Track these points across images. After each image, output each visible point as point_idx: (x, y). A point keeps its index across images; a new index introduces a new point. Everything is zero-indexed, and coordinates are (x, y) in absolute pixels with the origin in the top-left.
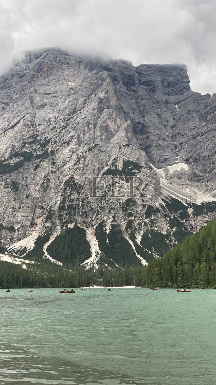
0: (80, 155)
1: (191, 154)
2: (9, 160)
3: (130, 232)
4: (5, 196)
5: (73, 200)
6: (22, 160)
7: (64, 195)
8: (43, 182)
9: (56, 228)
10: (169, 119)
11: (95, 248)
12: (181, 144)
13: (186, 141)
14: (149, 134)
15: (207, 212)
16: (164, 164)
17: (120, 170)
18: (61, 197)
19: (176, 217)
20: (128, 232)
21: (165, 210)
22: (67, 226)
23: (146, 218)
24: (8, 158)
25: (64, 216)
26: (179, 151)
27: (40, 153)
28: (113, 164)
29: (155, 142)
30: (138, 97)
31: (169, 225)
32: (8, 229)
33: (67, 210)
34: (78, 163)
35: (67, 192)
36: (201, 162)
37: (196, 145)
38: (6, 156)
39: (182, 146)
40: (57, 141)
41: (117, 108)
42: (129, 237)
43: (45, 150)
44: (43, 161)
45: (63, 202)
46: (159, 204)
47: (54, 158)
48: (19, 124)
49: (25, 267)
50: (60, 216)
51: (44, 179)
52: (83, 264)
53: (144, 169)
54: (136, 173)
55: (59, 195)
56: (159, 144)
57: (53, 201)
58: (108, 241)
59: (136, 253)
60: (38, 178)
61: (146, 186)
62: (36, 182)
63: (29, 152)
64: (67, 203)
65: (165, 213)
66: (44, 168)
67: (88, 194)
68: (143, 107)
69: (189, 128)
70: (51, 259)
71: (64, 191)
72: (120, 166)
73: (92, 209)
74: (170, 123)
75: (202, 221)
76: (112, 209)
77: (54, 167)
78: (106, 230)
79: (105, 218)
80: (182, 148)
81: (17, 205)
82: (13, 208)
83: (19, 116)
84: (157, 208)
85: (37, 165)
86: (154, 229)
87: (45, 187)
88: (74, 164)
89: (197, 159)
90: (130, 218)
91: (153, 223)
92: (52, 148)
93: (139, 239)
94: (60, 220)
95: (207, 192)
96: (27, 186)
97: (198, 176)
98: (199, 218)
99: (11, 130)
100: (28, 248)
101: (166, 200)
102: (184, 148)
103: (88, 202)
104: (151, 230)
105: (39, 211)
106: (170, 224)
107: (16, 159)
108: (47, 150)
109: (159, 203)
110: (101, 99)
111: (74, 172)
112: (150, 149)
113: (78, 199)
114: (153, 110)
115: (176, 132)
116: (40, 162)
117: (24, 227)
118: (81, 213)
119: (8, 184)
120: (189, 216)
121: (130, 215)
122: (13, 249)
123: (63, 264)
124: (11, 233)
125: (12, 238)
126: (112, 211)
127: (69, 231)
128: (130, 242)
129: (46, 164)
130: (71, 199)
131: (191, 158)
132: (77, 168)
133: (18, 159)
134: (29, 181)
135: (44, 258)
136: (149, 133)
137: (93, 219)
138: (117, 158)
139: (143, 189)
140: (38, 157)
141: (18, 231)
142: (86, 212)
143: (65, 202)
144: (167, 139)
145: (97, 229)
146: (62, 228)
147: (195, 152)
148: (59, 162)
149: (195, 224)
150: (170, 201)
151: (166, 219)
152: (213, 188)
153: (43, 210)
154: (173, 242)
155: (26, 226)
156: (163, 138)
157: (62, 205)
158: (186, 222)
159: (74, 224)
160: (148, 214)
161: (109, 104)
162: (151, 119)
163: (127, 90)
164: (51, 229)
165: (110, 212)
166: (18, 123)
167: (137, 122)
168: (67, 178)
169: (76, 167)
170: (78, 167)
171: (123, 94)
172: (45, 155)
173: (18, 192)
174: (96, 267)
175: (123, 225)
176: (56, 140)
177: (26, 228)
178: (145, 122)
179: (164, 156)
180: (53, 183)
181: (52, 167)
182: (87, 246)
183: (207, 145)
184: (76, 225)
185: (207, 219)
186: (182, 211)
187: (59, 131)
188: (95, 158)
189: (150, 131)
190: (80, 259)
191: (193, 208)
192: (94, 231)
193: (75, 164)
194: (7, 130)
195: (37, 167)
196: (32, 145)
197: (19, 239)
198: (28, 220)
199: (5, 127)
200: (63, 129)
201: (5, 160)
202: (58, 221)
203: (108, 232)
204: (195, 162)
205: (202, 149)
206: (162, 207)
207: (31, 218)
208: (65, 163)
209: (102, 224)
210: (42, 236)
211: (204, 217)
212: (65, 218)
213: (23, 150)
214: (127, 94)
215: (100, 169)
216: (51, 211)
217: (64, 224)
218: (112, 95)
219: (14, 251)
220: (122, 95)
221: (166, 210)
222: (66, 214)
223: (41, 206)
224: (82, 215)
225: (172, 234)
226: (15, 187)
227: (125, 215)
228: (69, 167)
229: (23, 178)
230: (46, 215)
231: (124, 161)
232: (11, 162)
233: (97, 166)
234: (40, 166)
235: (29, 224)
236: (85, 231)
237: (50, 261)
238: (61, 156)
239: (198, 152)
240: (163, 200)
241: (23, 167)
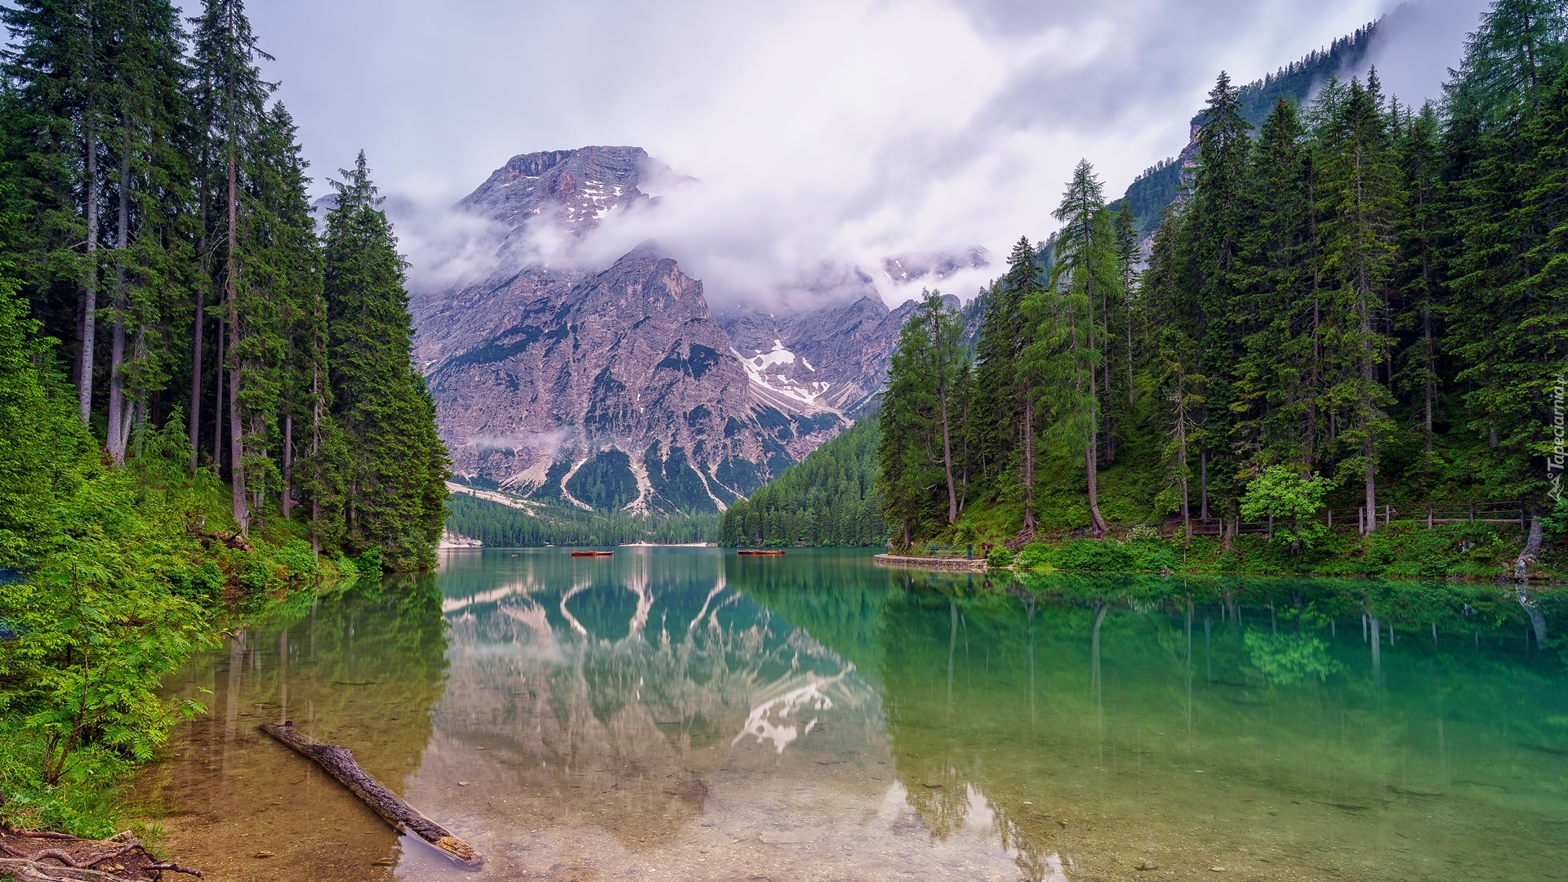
1: (799, 336)
2: (504, 338)
3: (699, 459)
4: (497, 398)
5: (608, 407)
6: (524, 340)
7: (594, 399)
8: (560, 377)
9: (581, 452)
11: (644, 484)
15: (820, 429)
16: (755, 351)
17: (684, 360)
18: (590, 401)
19: (773, 436)
20: (696, 459)
21: (755, 425)
22: (598, 448)
23: (726, 437)
25: (594, 431)
27: (553, 328)
28: (673, 349)
31: (760, 448)
32: (503, 451)
33: (599, 422)
34: (616, 347)
35: (598, 393)
36: (813, 349)
37: (806, 320)
38: (497, 333)
39: (784, 323)
42: (698, 467)
43: (563, 323)
44: (558, 342)
45: (592, 410)
46: (747, 416)
47: (578, 337)
48: (518, 279)
49: (531, 513)
50: (589, 433)
51: (561, 372)
52: (625, 509)
53: (723, 359)
54: (710, 364)
55: (585, 397)
56: (747, 319)
57: (577, 409)
58: (664, 472)
59: (708, 491)
60: (550, 369)
61: (726, 387)
62: (547, 377)
63: (535, 325)
64: (598, 413)
65: (755, 430)
66: (561, 354)
70: (573, 500)
71: (594, 393)
72: (685, 353)
73: (639, 421)
75: (812, 443)
76: (671, 422)
77: (577, 352)
78: (661, 455)
79: (660, 438)
80: (785, 326)
81: (516, 413)
82: (511, 417)
84: (742, 422)
85: (550, 348)
86: (738, 455)
87: (562, 386)
88: (610, 349)
89: (807, 344)
90: (700, 437)
91: (736, 445)
92: (574, 320)
93: (713, 469)
94: (588, 439)
96: (532, 382)
97: (807, 372)
98: (807, 437)
99: (506, 289)
100: (536, 484)
101: (758, 409)
104: (733, 456)
105: (553, 424)
106: (762, 446)
107: (515, 337)
108: (566, 324)
109: (746, 413)
111: (610, 362)
113: (616, 406)
116: (554, 344)
117: (530, 449)
119: (501, 379)
120: (793, 434)
121: (700, 432)
122: (511, 484)
123: (593, 508)
125: (509, 467)
126: (671, 425)
127: (602, 456)
128: (700, 475)
129: (563, 346)
130: (605, 405)
131: (798, 342)
132: (615, 355)
133: (518, 338)
134: (536, 374)
135: (562, 499)
137: (641, 437)
138: (681, 339)
140: (551, 334)
141: (519, 456)
142: (629, 426)
143: (596, 409)
144: (761, 311)
145: (647, 454)
146: (591, 451)
147: (804, 333)
148: (585, 344)
149: (801, 447)
150: (764, 410)
151: (757, 439)
154: (768, 475)
156: (754, 309)
157: (590, 413)
158: (787, 444)
159: (610, 445)
160: (729, 431)
164: (571, 454)
165: (668, 427)
166: (516, 277)
168: (598, 371)
169: (613, 353)
170: (616, 353)
172: (562, 333)
173: (517, 392)
174: (646, 513)
175: (689, 447)
176: (581, 307)
179: (756, 338)
180: (576, 379)
181: (574, 353)
182: (631, 479)
184: (613, 446)
185: (819, 441)
186: (781, 427)
188: (645, 339)
190: (621, 500)
191: (799, 422)
192: (642, 456)
193: (612, 348)
194: (497, 289)
195: (550, 350)
196: (540, 315)
197: (521, 469)
199: (494, 283)
201: (497, 339)
203: (664, 459)
204: (804, 348)
206: (752, 420)
208: (594, 346)
209: (655, 447)
210: (558, 464)
211: (815, 436)
213: (526, 323)
215: (652, 357)
217: (594, 444)
219: (512, 487)
221: (758, 424)
225: (765, 462)
226: (513, 384)
227: (692, 433)
228: (602, 353)
229: (526, 369)
231: (691, 345)
232: (507, 342)
233: (648, 353)
234: (554, 350)
236: (628, 457)
237: (572, 504)
238: (588, 334)
240: (752, 409)
241: (525, 351)
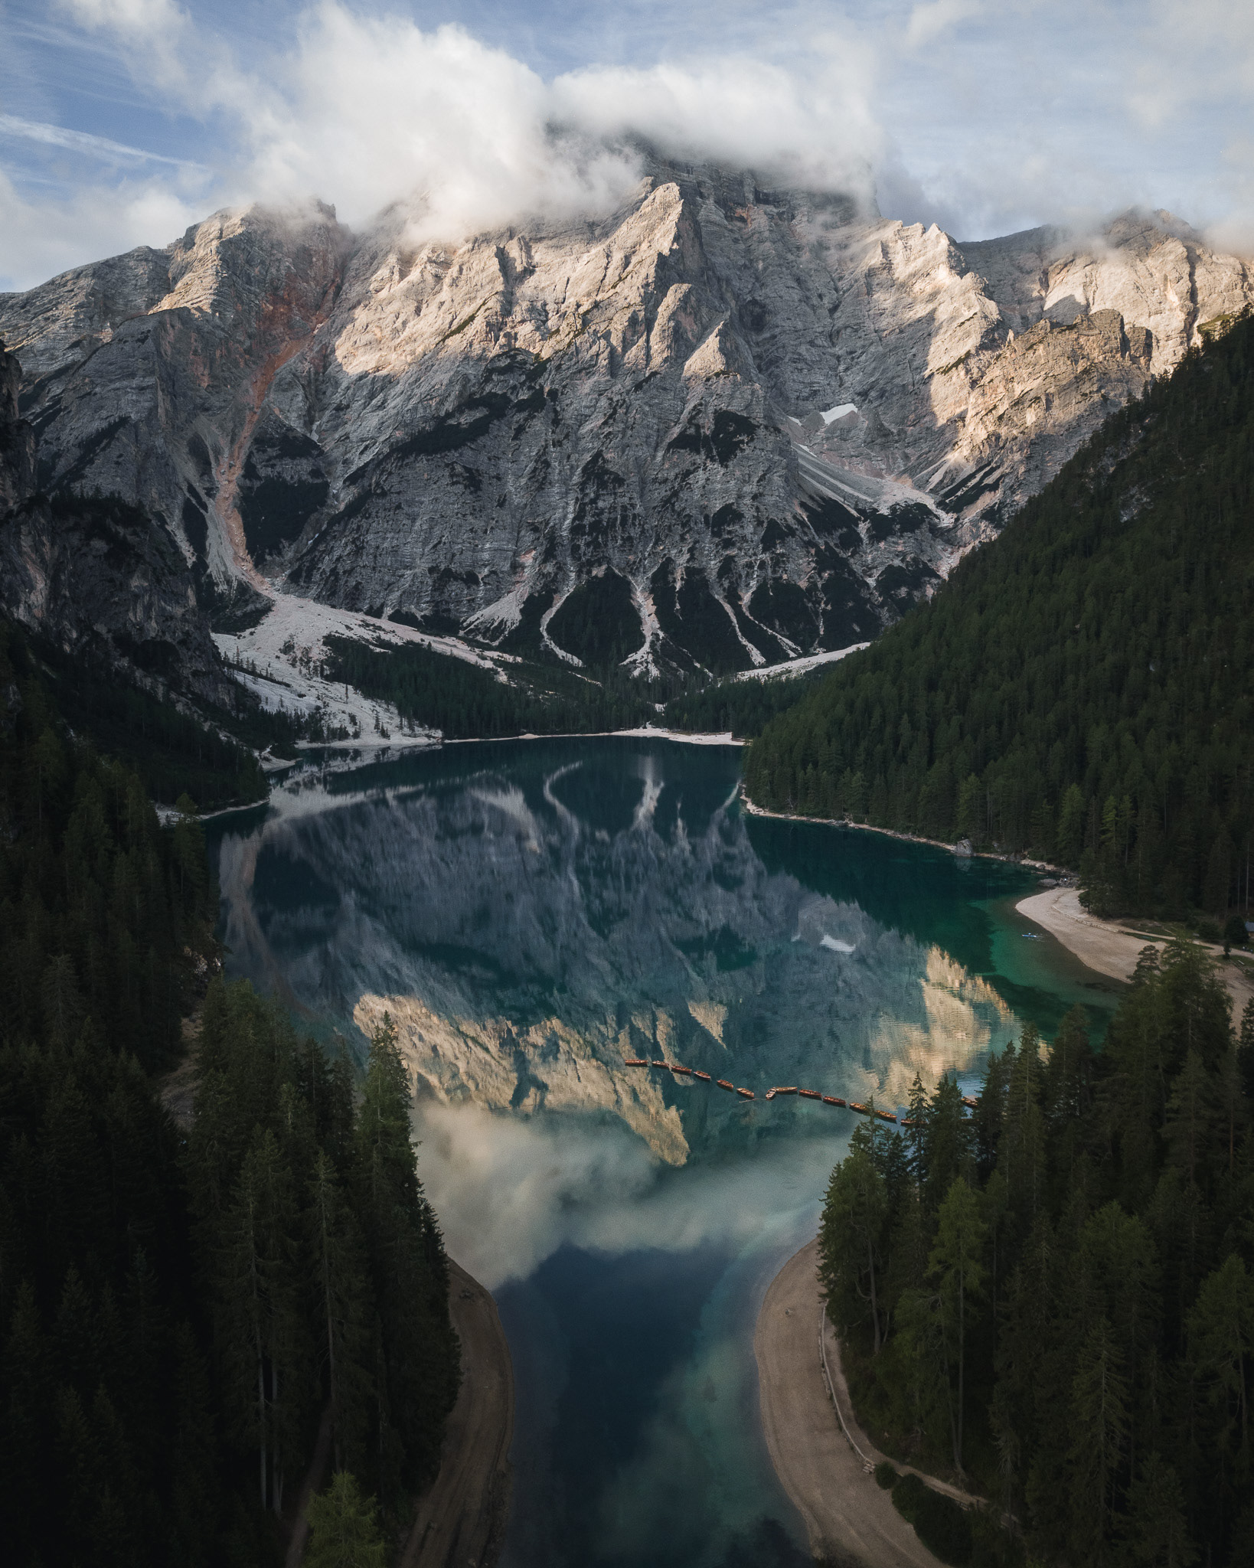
0: (615, 399)
1: (873, 379)
2: (457, 415)
3: (726, 584)
4: (453, 504)
5: (602, 511)
6: (486, 416)
7: (583, 499)
8: (535, 470)
9: (566, 577)
10: (824, 291)
11: (650, 624)
12: (851, 353)
13: (864, 346)
14: (777, 330)
15: (902, 532)
16: (810, 406)
17: (706, 436)
18: (576, 503)
19: (832, 544)
20: (722, 585)
21: (806, 530)
22: (589, 572)
23: (764, 551)
24: (454, 411)
25: (583, 548)
26: (847, 369)
27: (524, 395)
28: (691, 420)
29: (790, 349)
30: (753, 234)
31: (813, 565)
32: (462, 579)
33: (590, 534)
34: (611, 421)
35: (587, 491)
36: (895, 398)
37: (884, 355)
38: (449, 406)
39: (853, 358)
40: (564, 367)
41: (702, 276)
42: (726, 597)
43: (538, 387)
44: (531, 417)
45: (580, 515)
46: (795, 517)
47: (558, 409)
48: (475, 321)
49: (503, 676)
50: (575, 549)
51: (536, 461)
52: (625, 663)
53: (761, 432)
54: (742, 442)
55: (572, 496)
56: (800, 354)
57: (558, 514)
58: (678, 607)
59: (739, 634)
60: (522, 458)
61: (764, 475)
62: (518, 469)
63: (500, 392)
64: (588, 519)
65: (806, 538)
66: (536, 434)
67: (635, 495)
68: (763, 260)
69: (871, 312)
70: (556, 649)
71: (582, 490)
72: (708, 425)
73: (643, 532)
74: (826, 301)
75: (889, 552)
76: (688, 532)
77: (558, 430)
78: (674, 581)
79: (673, 553)
80: (854, 363)
81: (479, 524)
82: (471, 530)
83: (475, 298)
84: (788, 526)
85: (520, 426)
86: (781, 577)
87: (539, 480)
88: (603, 424)
89: (886, 391)
90: (728, 552)
91: (778, 562)
92: (552, 382)
93: (746, 598)
94: (574, 558)
95: (906, 475)
96: (498, 477)
97: (886, 434)
98: (882, 545)
99: (458, 336)
100: (509, 624)
101: (810, 503)
102: (857, 363)
103: (634, 515)
104: (774, 579)
105: (528, 537)
106: (816, 562)
107: (472, 413)
108: (542, 387)
109: (793, 512)
110: (664, 257)
111: (603, 443)
112: (777, 367)
113: (613, 508)
114: (787, 268)
115: (840, 323)
116: (526, 420)
117: (497, 575)
118: (620, 542)
119: (457, 476)
120: (861, 540)
121: (728, 544)
122: (475, 623)
123: (584, 663)
124: (469, 588)
125: (473, 600)
126: (687, 536)
127: (594, 582)
128: (728, 608)
129: (539, 424)
130: (597, 508)
131: (872, 388)
132: (610, 433)
133: (478, 414)
134: (504, 465)
135: (542, 649)
136: (777, 327)
137: (647, 554)
138: (701, 404)
139: (758, 482)
140: (521, 406)
141: (485, 584)
142: (630, 539)
143: (585, 516)
144: (819, 342)
145: (654, 579)
146: (579, 576)
147: (881, 374)
148: (569, 416)
149: (873, 559)
150: (820, 506)
151: (808, 552)
152: (919, 464)
153: (537, 535)
154: (823, 606)
155: (502, 572)
156: (808, 339)
157: (577, 522)
158: (852, 556)
159: (604, 567)
160: (768, 543)
161: (681, 267)
162: (782, 293)
163: (726, 217)
164: (554, 580)
165: (683, 539)
166: (472, 318)
167: (750, 301)
168: (588, 457)
169: (607, 430)
170: (611, 430)
171: (716, 228)
172: (536, 403)
173: (479, 493)
174: (653, 670)
175: (714, 565)
176: (560, 365)
177: (501, 575)
178: (767, 301)
179: (811, 384)
180: (557, 471)
181: (553, 432)
182: (634, 618)
183: (909, 356)
184: (609, 569)
185: (900, 548)
186: (845, 530)
187: (567, 340)
188: (650, 406)
189: (780, 323)
190: (619, 650)
191: (872, 522)
192: (648, 582)
193: (605, 423)
194: (448, 336)
195: (520, 430)
196: (507, 376)
197: (488, 602)
198: (506, 559)
199: (442, 327)
200: (575, 336)
201: (449, 415)
202: (569, 560)
203: (678, 586)
204: (882, 397)
205: (899, 368)
206: (802, 523)
207: (511, 554)
208: (583, 419)
209: (666, 567)
210: (536, 595)
211: (893, 542)
212: (585, 554)
213: (487, 389)
214: (726, 228)
215: (662, 433)
216: (555, 538)
217: (584, 567)
218: (689, 243)
219: (477, 628)
220: (713, 233)
221: (810, 529)
222: (588, 545)
223: (533, 524)
224: (621, 546)
225: (820, 586)
226: (473, 481)
227: (717, 545)
228: (592, 430)
229: (489, 459)
230: (544, 547)
231: (716, 411)
232: (462, 421)
233: (656, 427)
234: (527, 430)
235: (506, 567)
236: (629, 583)
237: (556, 656)
238: (572, 403)
239: (890, 375)
240: (803, 505)
241: (488, 432)
